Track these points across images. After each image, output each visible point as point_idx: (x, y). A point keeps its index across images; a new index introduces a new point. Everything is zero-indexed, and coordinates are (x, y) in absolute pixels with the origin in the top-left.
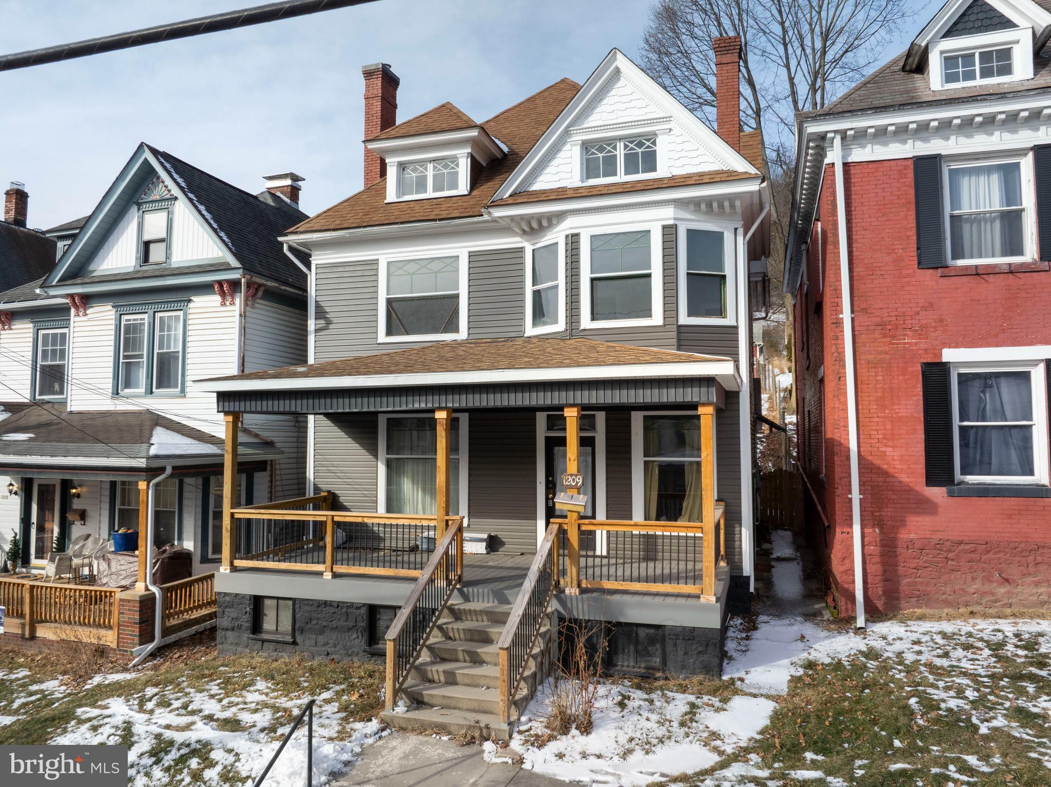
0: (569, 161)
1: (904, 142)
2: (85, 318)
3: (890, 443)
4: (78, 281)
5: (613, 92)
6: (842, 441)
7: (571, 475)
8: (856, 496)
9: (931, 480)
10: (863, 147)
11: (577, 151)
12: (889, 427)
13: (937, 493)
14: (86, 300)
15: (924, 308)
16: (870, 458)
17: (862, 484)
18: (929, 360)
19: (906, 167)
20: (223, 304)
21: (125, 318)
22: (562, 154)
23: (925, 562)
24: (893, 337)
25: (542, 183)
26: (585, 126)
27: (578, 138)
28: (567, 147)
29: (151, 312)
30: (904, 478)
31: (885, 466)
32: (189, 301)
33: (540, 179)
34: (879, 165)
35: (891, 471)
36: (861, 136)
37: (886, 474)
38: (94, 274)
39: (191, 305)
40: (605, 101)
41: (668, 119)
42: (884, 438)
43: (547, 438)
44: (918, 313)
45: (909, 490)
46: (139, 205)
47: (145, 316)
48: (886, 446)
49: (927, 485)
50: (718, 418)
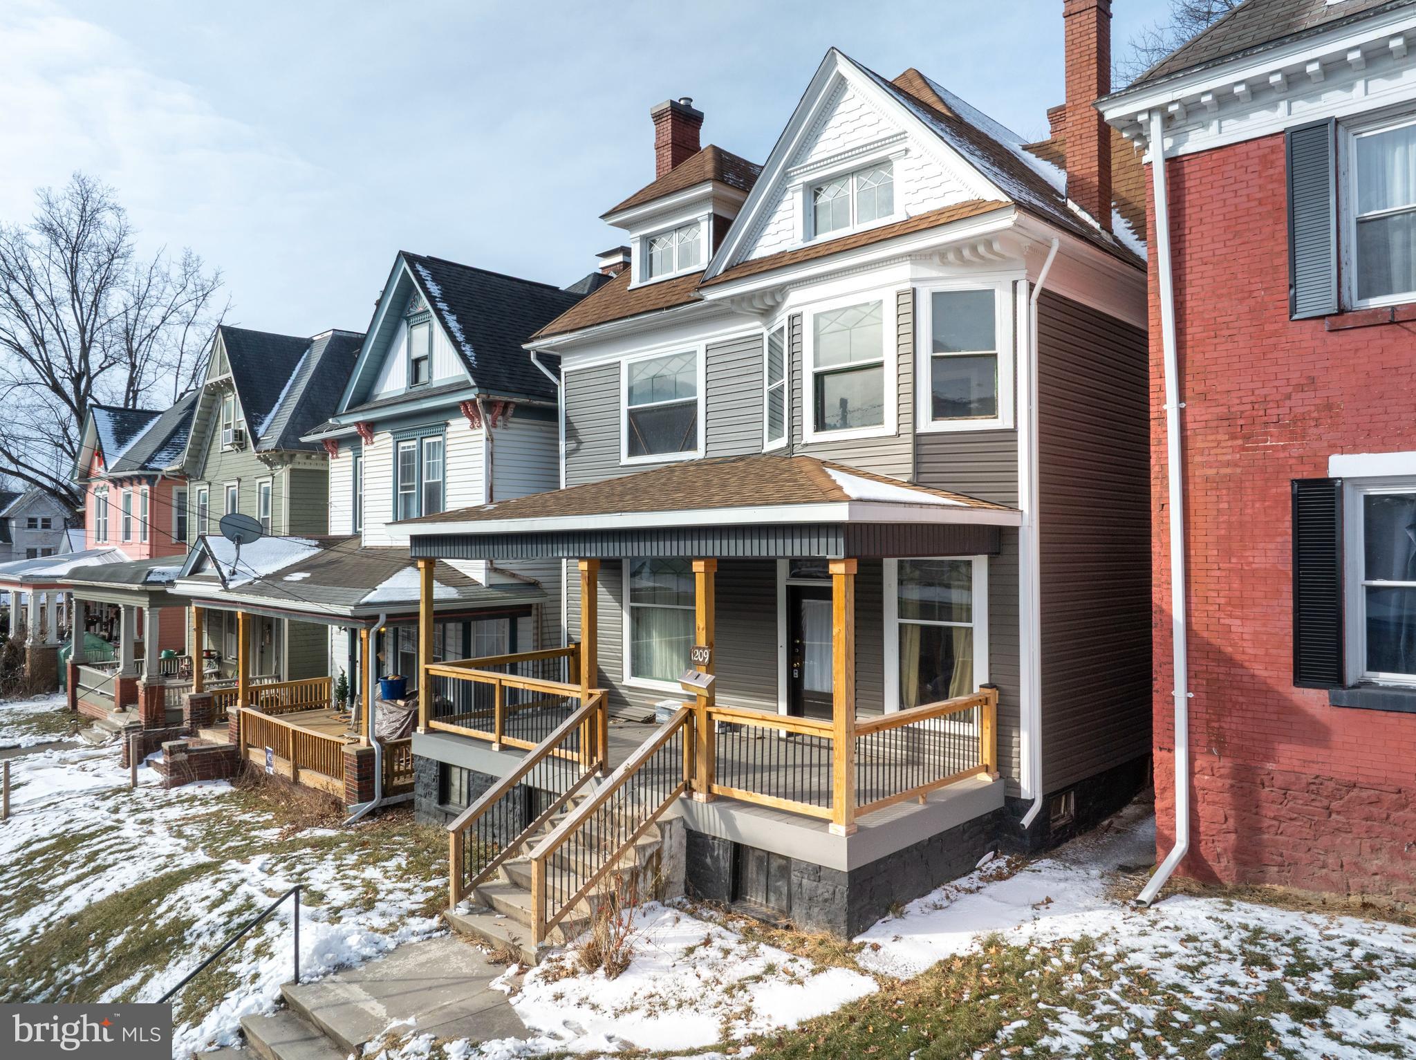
0: (790, 214)
1: (1274, 106)
2: (371, 447)
3: (1238, 612)
4: (366, 406)
5: (841, 108)
6: (1163, 607)
8: (1180, 694)
9: (1303, 675)
10: (1205, 126)
11: (799, 196)
12: (1236, 584)
13: (1314, 699)
14: (371, 427)
15: (1300, 388)
16: (1205, 634)
17: (1191, 675)
18: (1299, 477)
19: (1273, 150)
20: (473, 427)
21: (402, 444)
22: (784, 206)
23: (1291, 810)
24: (1247, 438)
26: (809, 162)
27: (800, 180)
28: (789, 195)
29: (418, 438)
30: (1259, 670)
31: (1230, 649)
32: (447, 425)
33: (761, 242)
34: (1230, 151)
35: (1238, 657)
36: (1192, 109)
37: (1230, 662)
38: (379, 398)
39: (449, 429)
40: (831, 123)
41: (902, 136)
42: (1228, 604)
43: (791, 590)
44: (1289, 397)
45: (1265, 691)
46: (408, 319)
47: (414, 443)
48: (1231, 616)
49: (1296, 684)
50: (990, 565)
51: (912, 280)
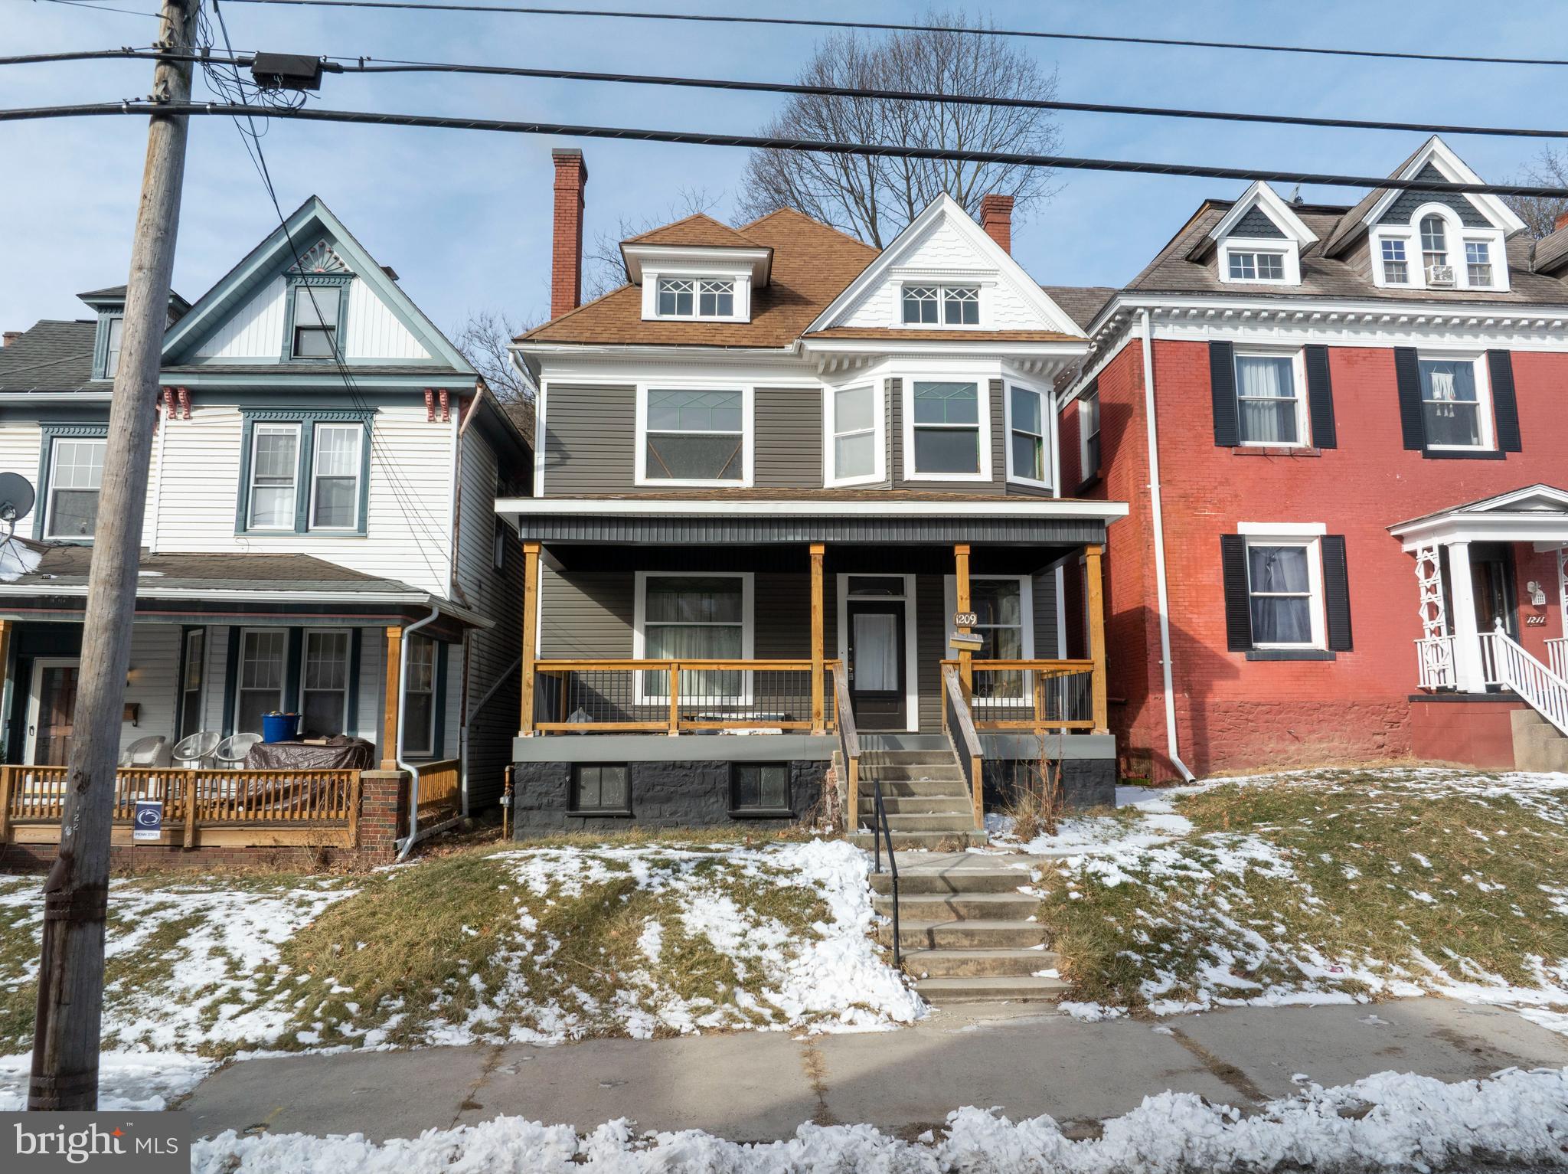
0: (888, 300)
1: (1201, 326)
2: (188, 423)
3: (1195, 610)
4: (184, 368)
5: (936, 236)
6: (1153, 608)
7: (965, 614)
8: (1167, 662)
9: (1233, 645)
10: (1165, 326)
11: (897, 292)
12: (1194, 594)
13: (1238, 658)
14: (196, 397)
15: (1221, 484)
16: (1178, 624)
17: (1172, 650)
18: (1227, 532)
19: (1203, 350)
20: (431, 420)
21: (258, 427)
22: (880, 292)
23: (1230, 724)
24: (1195, 509)
25: (858, 321)
26: (906, 266)
27: (899, 278)
28: (887, 285)
29: (308, 422)
30: (1209, 644)
31: (1192, 633)
32: (376, 411)
33: (857, 315)
34: (1180, 344)
35: (1197, 637)
36: (1166, 315)
37: (1192, 640)
38: (208, 363)
39: (377, 417)
40: (927, 244)
41: (994, 272)
42: (1190, 605)
43: (850, 603)
44: (1216, 488)
45: (1213, 656)
46: (290, 277)
47: (298, 427)
48: (1192, 613)
49: (1229, 650)
50: (1034, 583)
51: (1003, 374)
